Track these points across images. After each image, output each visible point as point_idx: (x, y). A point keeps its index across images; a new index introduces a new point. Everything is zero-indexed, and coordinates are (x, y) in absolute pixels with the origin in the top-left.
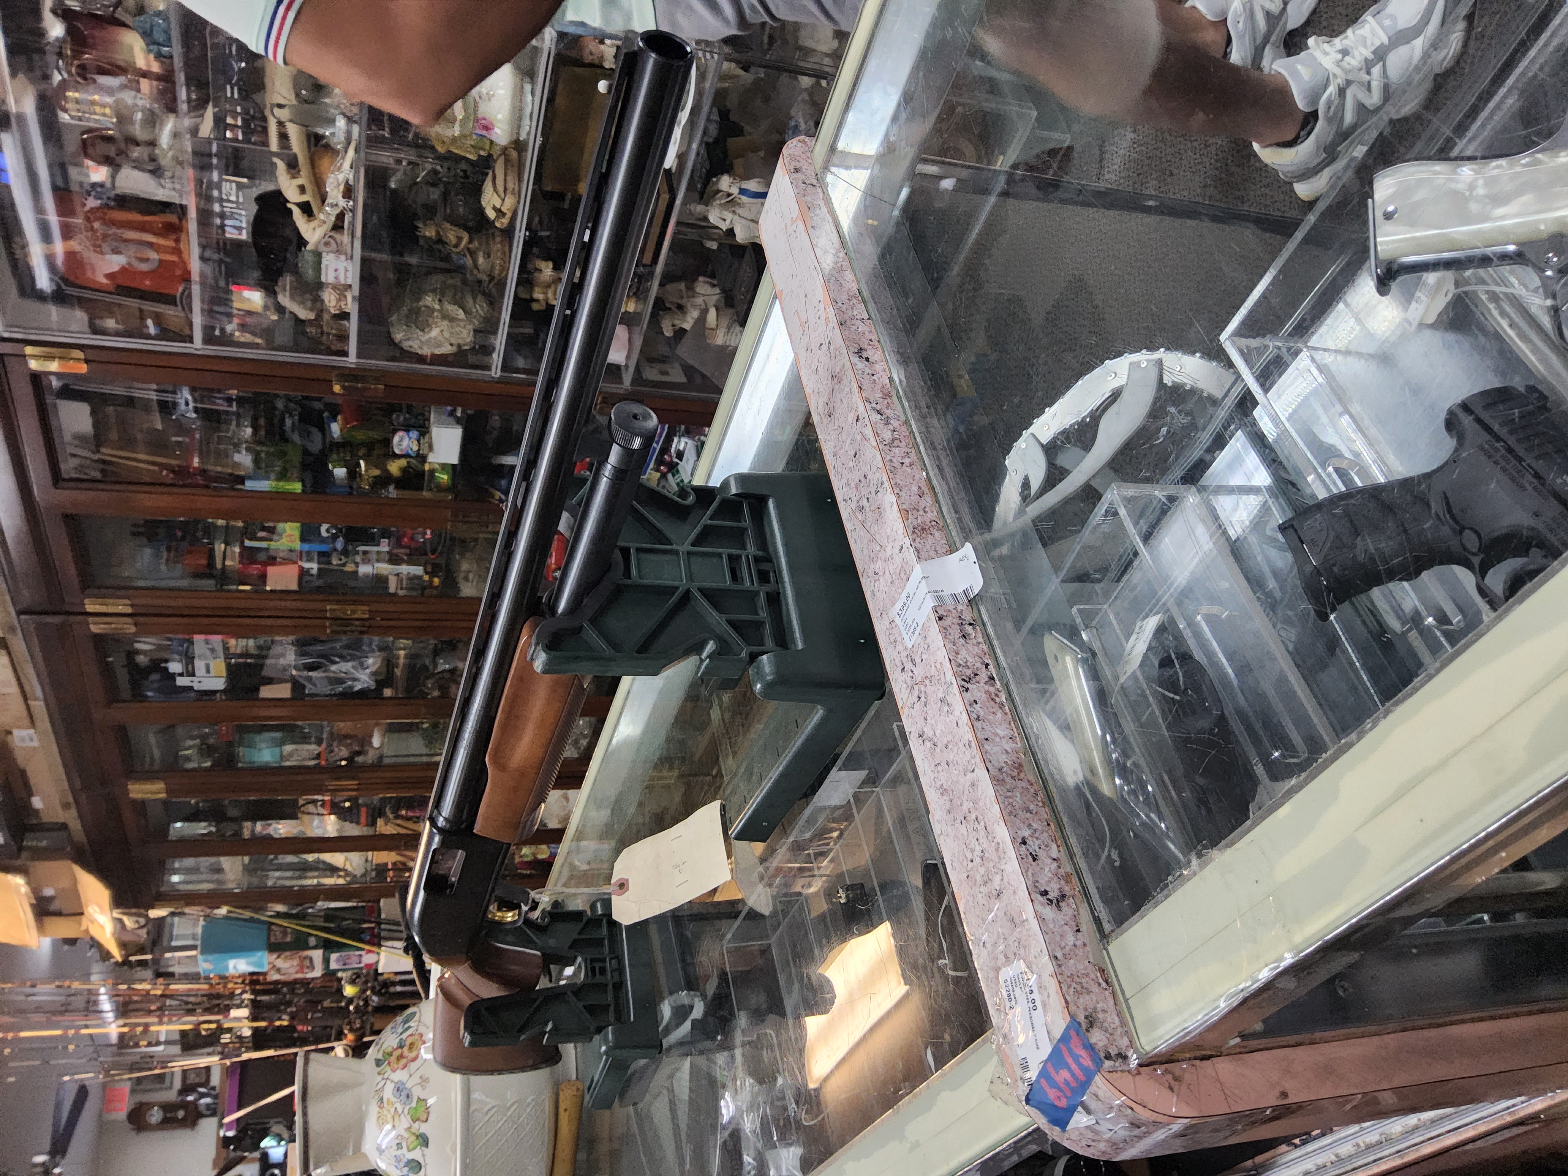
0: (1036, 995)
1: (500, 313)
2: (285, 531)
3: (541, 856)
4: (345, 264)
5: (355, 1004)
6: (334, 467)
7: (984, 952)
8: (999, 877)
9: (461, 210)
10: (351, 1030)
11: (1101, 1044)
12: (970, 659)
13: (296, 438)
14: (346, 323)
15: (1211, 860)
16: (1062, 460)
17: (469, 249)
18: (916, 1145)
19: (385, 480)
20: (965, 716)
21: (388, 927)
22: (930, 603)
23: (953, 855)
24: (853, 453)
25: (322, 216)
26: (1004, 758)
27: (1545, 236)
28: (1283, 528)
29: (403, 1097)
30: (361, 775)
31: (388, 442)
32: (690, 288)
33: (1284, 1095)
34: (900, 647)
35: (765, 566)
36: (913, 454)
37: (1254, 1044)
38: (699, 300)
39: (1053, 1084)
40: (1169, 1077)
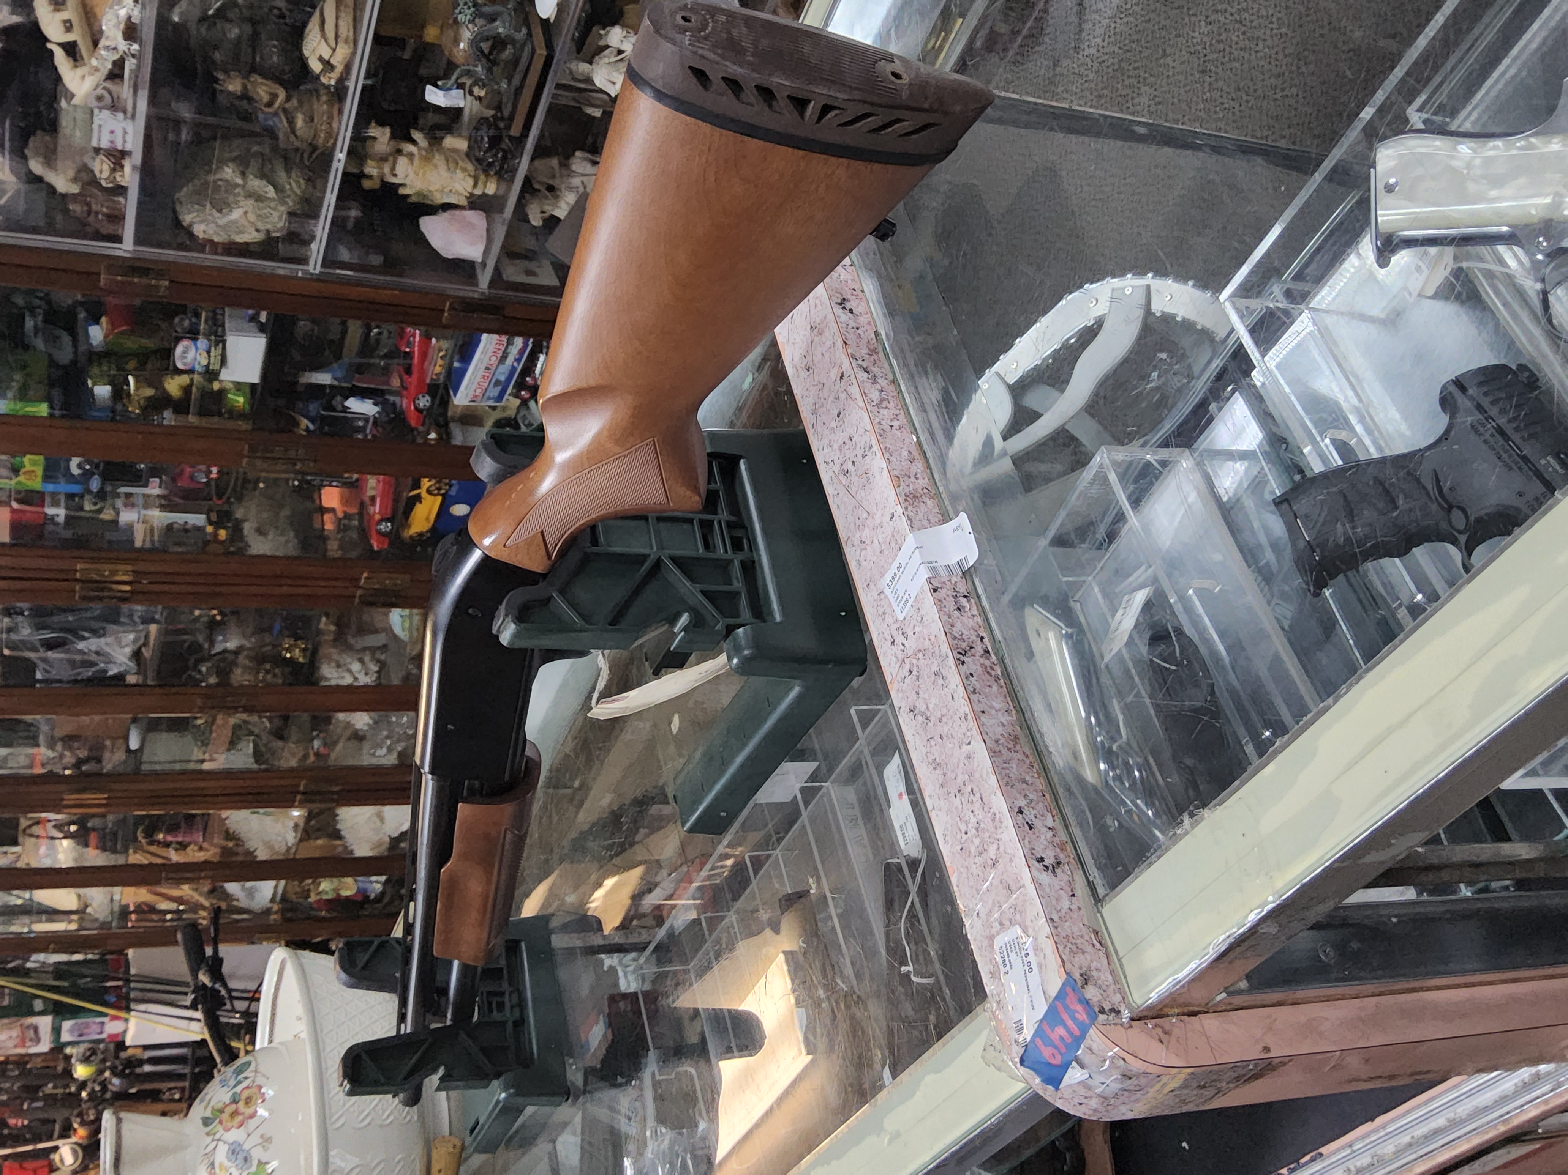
0: (1032, 958)
1: (324, 192)
2: (23, 466)
3: (346, 893)
4: (124, 124)
5: (88, 1089)
6: (94, 384)
7: (978, 923)
8: (995, 846)
9: (275, 58)
10: (83, 1123)
11: (1095, 999)
12: (965, 632)
13: (39, 344)
14: (121, 200)
15: (1202, 819)
16: (1031, 400)
17: (285, 111)
18: (896, 1136)
19: (162, 401)
20: (962, 689)
21: (139, 985)
22: (924, 574)
23: (946, 829)
24: (836, 412)
25: (94, 62)
26: (1000, 730)
27: (1536, 220)
28: (1279, 503)
29: (240, 1161)
30: (113, 786)
31: (167, 354)
32: (565, 164)
33: (1267, 1049)
34: (889, 620)
35: (739, 533)
36: (902, 417)
37: (1238, 1001)
38: (576, 181)
39: (1049, 1043)
40: (1159, 1030)
